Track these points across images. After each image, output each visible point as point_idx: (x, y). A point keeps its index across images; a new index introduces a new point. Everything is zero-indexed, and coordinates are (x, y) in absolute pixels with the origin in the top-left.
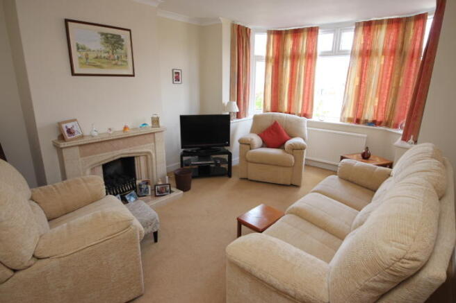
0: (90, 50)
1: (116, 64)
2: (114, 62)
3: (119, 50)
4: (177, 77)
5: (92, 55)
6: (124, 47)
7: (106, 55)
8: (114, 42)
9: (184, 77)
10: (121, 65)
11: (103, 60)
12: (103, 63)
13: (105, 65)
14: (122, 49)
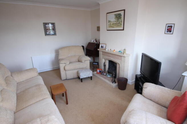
0: (111, 22)
1: (118, 26)
2: (117, 25)
3: (120, 20)
4: (169, 29)
5: (112, 23)
6: (121, 18)
7: (115, 23)
8: (118, 17)
9: (175, 30)
10: (120, 26)
11: (115, 25)
12: (114, 26)
13: (115, 27)
14: (120, 19)
